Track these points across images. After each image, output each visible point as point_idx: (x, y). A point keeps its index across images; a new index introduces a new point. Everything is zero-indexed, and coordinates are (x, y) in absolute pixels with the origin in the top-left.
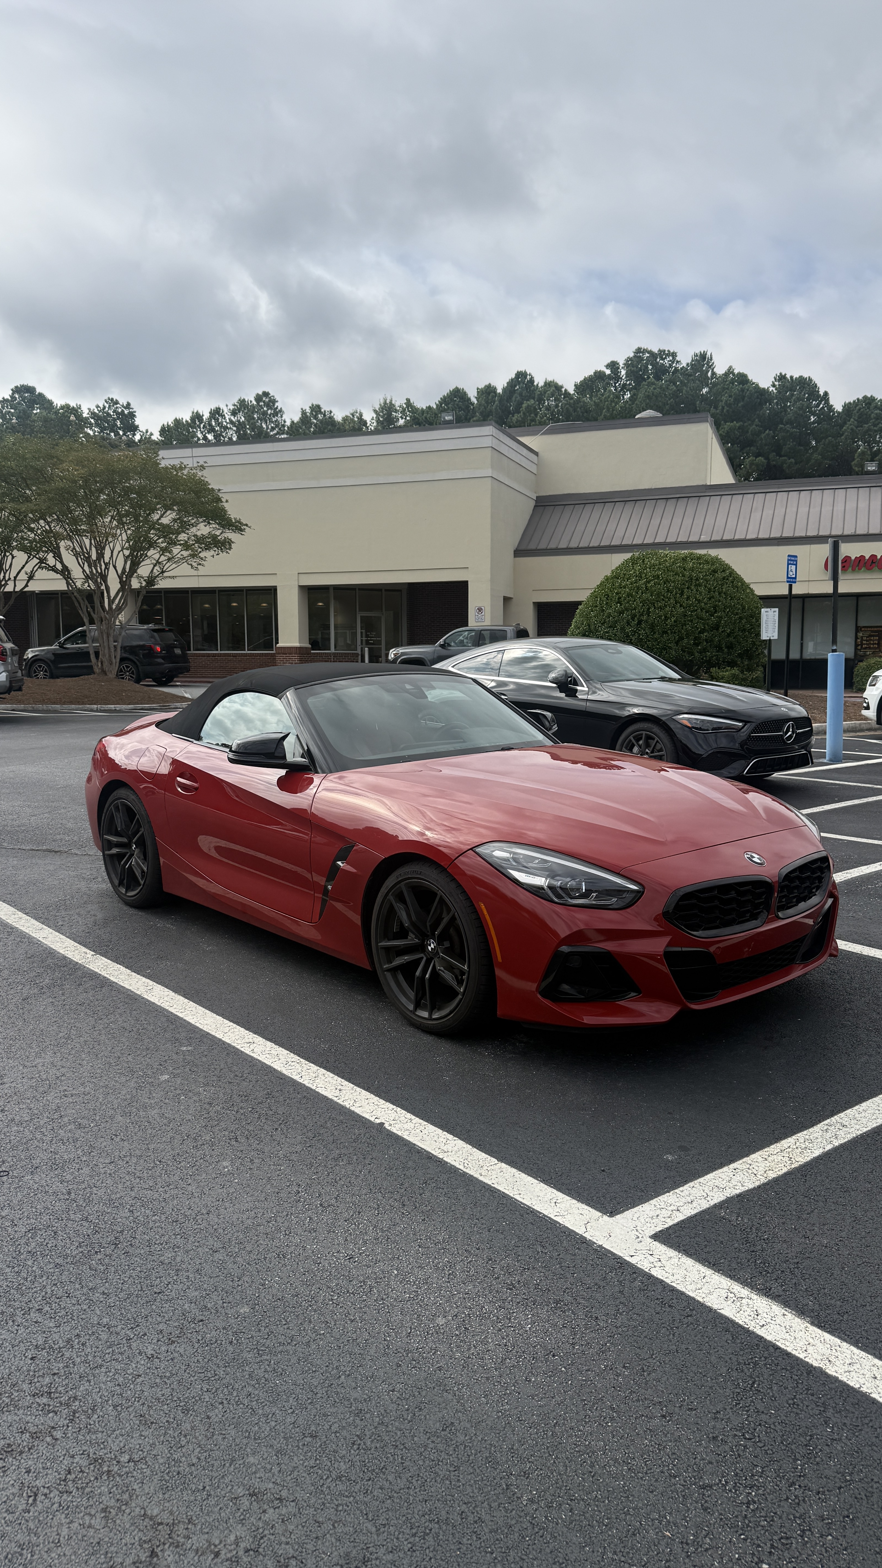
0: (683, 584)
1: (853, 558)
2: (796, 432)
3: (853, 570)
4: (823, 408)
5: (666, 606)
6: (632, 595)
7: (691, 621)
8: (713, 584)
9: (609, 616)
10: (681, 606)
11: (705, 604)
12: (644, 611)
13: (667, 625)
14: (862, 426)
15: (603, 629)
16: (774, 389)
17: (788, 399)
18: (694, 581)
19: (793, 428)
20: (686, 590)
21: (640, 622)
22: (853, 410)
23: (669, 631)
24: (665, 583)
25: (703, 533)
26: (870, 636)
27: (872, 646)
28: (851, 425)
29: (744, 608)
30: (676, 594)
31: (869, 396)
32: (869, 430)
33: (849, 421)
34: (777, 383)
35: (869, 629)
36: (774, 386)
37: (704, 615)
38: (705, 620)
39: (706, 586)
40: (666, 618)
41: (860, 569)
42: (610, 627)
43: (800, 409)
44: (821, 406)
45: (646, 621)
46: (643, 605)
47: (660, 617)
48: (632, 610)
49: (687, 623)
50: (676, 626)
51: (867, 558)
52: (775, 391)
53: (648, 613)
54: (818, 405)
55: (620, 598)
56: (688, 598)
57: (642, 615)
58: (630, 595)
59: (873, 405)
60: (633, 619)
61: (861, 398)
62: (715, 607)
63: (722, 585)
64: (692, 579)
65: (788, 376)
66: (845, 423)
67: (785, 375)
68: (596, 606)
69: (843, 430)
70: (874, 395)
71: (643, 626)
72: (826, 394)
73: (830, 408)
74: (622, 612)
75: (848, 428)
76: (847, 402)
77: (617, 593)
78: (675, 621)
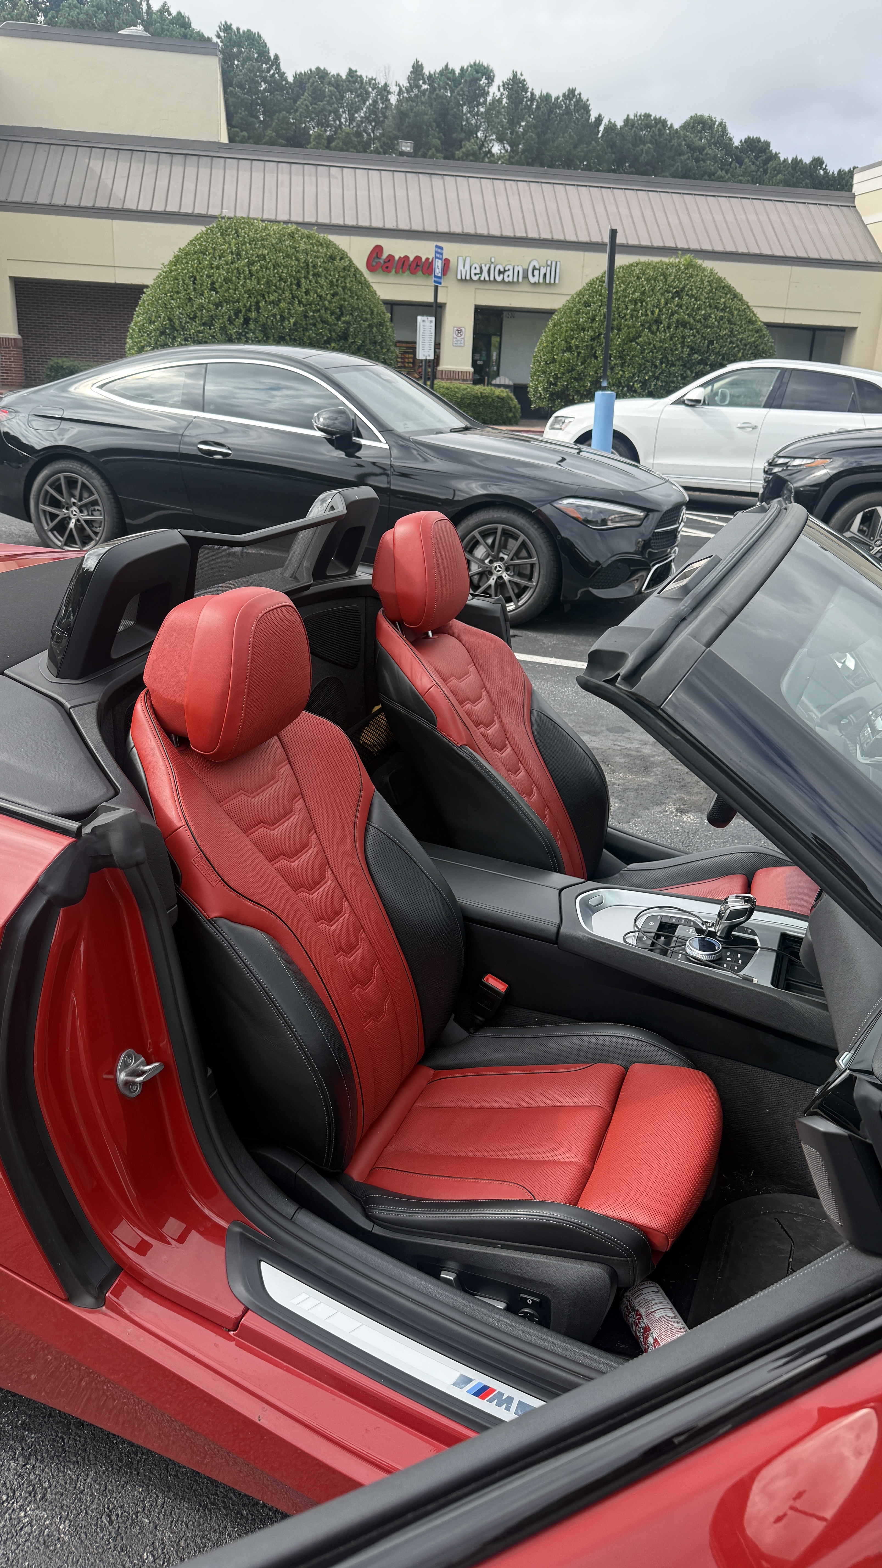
0: (299, 271)
1: (397, 258)
2: (248, 99)
3: (397, 272)
4: (274, 74)
5: (279, 300)
6: (230, 280)
7: (315, 325)
8: (334, 275)
9: (201, 307)
10: (300, 302)
11: (330, 302)
12: (251, 306)
13: (284, 328)
14: (316, 104)
15: (193, 328)
16: (219, 41)
17: (236, 56)
18: (311, 269)
19: (244, 94)
20: (303, 280)
21: (247, 321)
22: (306, 83)
23: (287, 338)
24: (275, 268)
25: (224, 207)
26: (405, 353)
27: (407, 365)
28: (305, 100)
29: (372, 312)
30: (291, 284)
31: (322, 69)
32: (324, 109)
33: (303, 95)
34: (222, 34)
35: (404, 345)
36: (219, 36)
37: (331, 319)
38: (331, 325)
39: (326, 278)
40: (283, 318)
41: (403, 272)
42: (204, 324)
43: (249, 70)
44: (272, 72)
45: (256, 321)
46: (250, 297)
47: (274, 315)
48: (234, 302)
49: (310, 327)
50: (296, 330)
51: (411, 259)
52: (220, 44)
53: (258, 308)
54: (268, 70)
55: (213, 283)
56: (307, 292)
57: (249, 310)
58: (227, 280)
59: (326, 80)
60: (237, 316)
61: (313, 69)
62: (341, 308)
63: (345, 277)
64: (308, 265)
65: (234, 27)
66: (298, 97)
67: (231, 25)
68: (178, 293)
69: (297, 105)
70: (327, 68)
71: (252, 326)
72: (277, 57)
73: (282, 75)
74: (218, 305)
75: (302, 104)
76: (298, 72)
77: (208, 276)
78: (295, 324)
